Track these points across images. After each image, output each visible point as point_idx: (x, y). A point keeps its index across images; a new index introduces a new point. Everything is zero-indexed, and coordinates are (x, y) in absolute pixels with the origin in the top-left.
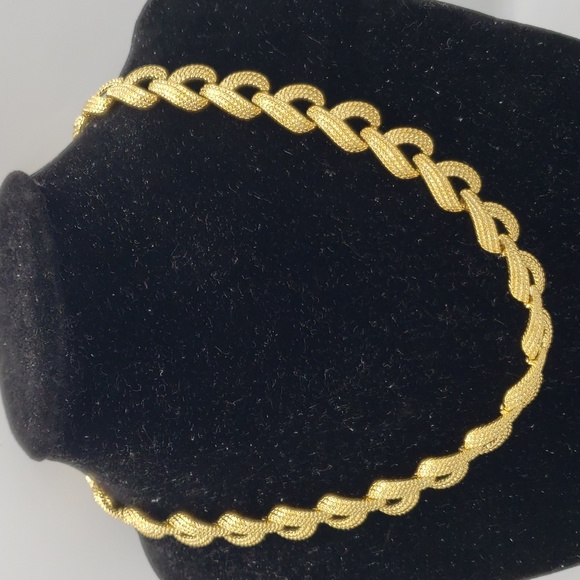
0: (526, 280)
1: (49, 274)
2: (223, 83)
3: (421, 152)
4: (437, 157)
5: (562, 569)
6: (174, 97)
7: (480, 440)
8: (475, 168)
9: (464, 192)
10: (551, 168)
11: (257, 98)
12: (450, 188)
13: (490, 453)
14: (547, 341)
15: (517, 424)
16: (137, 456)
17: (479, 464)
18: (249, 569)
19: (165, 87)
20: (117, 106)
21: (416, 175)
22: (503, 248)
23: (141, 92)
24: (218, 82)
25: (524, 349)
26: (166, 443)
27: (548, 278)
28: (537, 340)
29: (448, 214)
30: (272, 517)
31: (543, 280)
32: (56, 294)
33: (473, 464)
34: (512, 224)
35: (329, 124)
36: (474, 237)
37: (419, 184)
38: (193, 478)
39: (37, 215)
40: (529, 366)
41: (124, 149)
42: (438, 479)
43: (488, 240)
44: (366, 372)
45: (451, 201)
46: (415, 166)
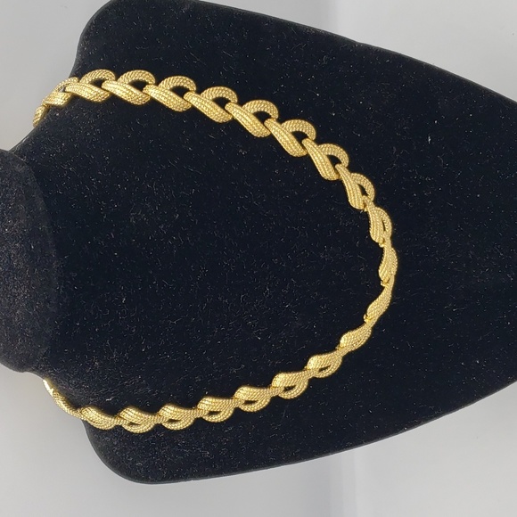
0: (380, 228)
1: (43, 227)
2: (161, 84)
3: (307, 137)
4: (319, 141)
5: (405, 431)
6: (124, 94)
7: (351, 341)
8: (345, 149)
9: (337, 166)
10: (395, 149)
11: (187, 96)
12: (329, 163)
13: (356, 350)
14: (394, 270)
15: (374, 329)
16: (100, 365)
17: (349, 358)
18: (179, 447)
19: (116, 86)
20: (75, 99)
21: (305, 154)
22: (365, 206)
23: (96, 89)
24: (157, 84)
25: (380, 275)
26: (123, 354)
27: (394, 226)
28: (388, 269)
29: (328, 182)
30: (200, 406)
31: (391, 228)
32: (50, 242)
33: (345, 358)
34: (370, 189)
35: (242, 116)
36: (346, 198)
37: (307, 160)
38: (141, 380)
39: (29, 183)
40: (383, 288)
41: (86, 133)
42: (321, 370)
43: (356, 200)
44: (270, 296)
45: (330, 173)
46: (304, 148)
